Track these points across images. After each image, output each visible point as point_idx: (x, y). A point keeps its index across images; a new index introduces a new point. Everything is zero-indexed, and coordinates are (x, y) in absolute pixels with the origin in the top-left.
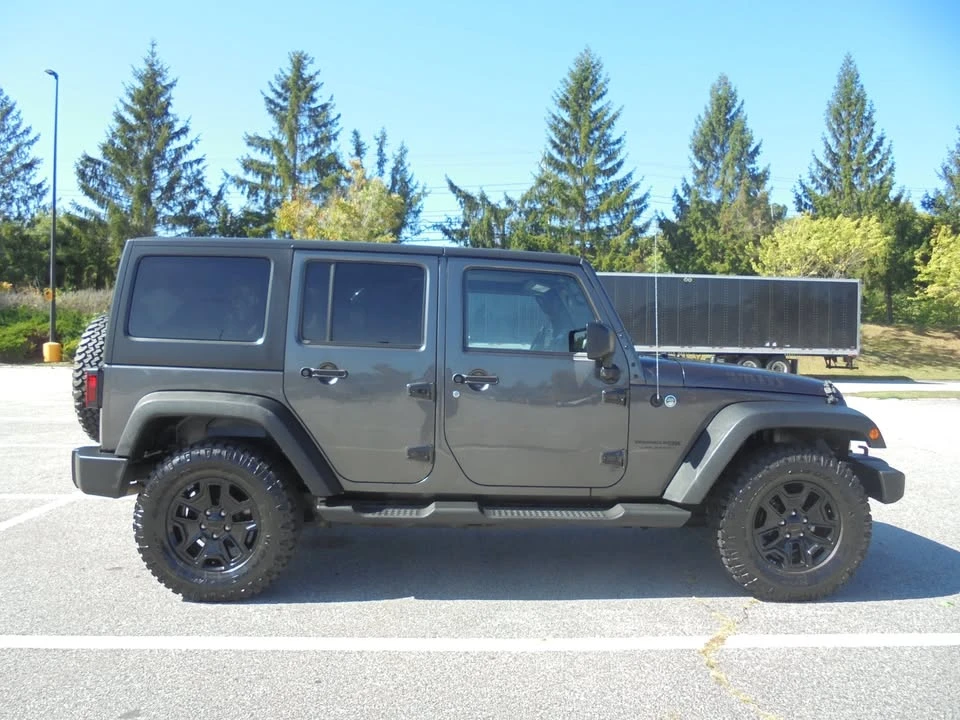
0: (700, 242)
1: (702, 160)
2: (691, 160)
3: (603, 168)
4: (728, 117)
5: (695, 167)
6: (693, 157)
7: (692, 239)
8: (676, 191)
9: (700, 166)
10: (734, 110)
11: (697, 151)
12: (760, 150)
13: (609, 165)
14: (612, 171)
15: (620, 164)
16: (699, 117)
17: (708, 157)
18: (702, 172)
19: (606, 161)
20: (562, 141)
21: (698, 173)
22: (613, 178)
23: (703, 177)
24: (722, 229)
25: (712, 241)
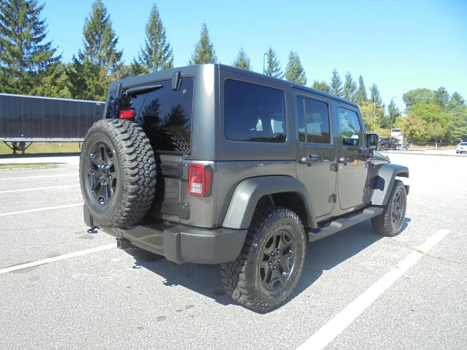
0: (90, 84)
1: (89, 42)
2: (84, 40)
3: (34, 37)
4: (102, 21)
5: (86, 45)
6: (85, 39)
7: (86, 82)
8: (74, 56)
9: (88, 45)
10: (105, 19)
11: (87, 36)
12: (118, 41)
13: (38, 36)
14: (39, 40)
15: (44, 36)
16: (87, 18)
17: (92, 41)
18: (89, 48)
19: (36, 33)
20: (7, 16)
21: (87, 48)
22: (39, 44)
23: (90, 51)
24: (101, 79)
25: (97, 85)
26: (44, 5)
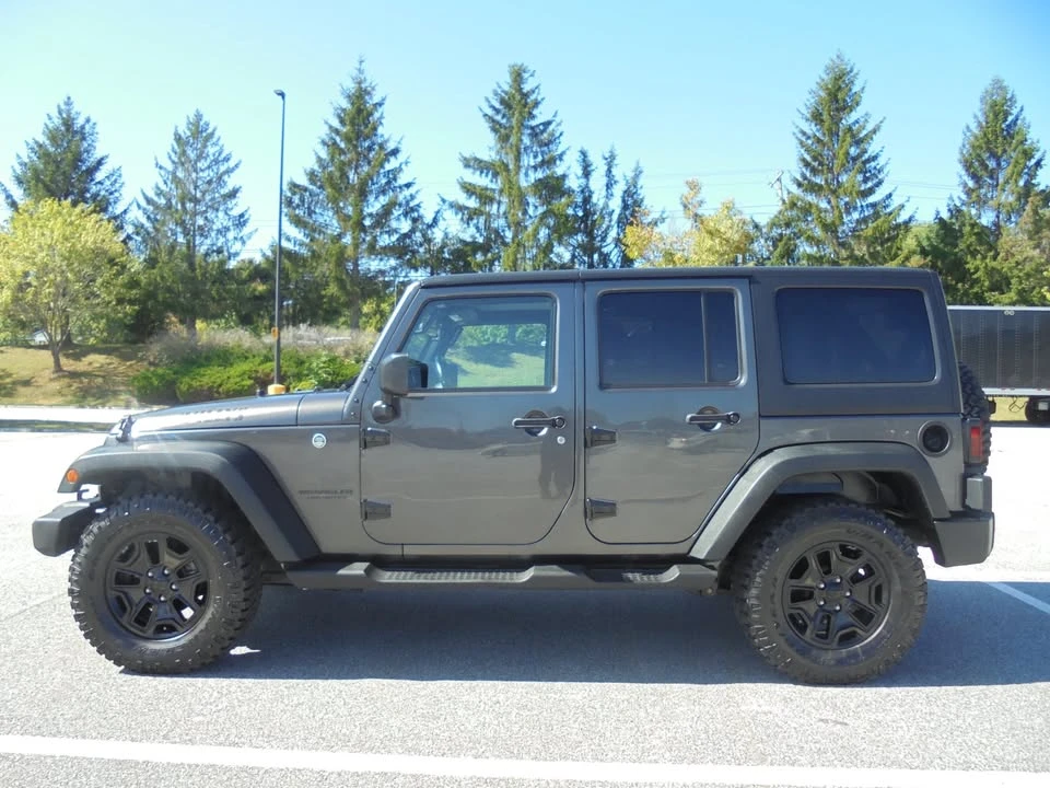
0: (977, 269)
1: (974, 177)
2: (961, 177)
3: (862, 188)
4: (1003, 126)
5: (965, 185)
6: (963, 172)
7: (967, 266)
8: (938, 213)
9: (971, 184)
10: (1010, 118)
11: (968, 166)
12: (1042, 163)
13: (870, 184)
14: (871, 191)
15: (880, 183)
16: (968, 127)
17: (981, 173)
18: (973, 191)
19: (866, 180)
20: (815, 159)
21: (969, 192)
22: (872, 199)
23: (975, 197)
24: (1002, 255)
25: (993, 269)
26: (881, 122)
